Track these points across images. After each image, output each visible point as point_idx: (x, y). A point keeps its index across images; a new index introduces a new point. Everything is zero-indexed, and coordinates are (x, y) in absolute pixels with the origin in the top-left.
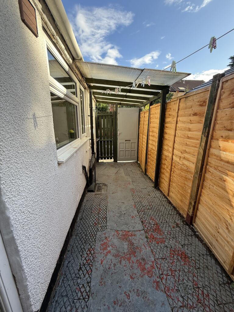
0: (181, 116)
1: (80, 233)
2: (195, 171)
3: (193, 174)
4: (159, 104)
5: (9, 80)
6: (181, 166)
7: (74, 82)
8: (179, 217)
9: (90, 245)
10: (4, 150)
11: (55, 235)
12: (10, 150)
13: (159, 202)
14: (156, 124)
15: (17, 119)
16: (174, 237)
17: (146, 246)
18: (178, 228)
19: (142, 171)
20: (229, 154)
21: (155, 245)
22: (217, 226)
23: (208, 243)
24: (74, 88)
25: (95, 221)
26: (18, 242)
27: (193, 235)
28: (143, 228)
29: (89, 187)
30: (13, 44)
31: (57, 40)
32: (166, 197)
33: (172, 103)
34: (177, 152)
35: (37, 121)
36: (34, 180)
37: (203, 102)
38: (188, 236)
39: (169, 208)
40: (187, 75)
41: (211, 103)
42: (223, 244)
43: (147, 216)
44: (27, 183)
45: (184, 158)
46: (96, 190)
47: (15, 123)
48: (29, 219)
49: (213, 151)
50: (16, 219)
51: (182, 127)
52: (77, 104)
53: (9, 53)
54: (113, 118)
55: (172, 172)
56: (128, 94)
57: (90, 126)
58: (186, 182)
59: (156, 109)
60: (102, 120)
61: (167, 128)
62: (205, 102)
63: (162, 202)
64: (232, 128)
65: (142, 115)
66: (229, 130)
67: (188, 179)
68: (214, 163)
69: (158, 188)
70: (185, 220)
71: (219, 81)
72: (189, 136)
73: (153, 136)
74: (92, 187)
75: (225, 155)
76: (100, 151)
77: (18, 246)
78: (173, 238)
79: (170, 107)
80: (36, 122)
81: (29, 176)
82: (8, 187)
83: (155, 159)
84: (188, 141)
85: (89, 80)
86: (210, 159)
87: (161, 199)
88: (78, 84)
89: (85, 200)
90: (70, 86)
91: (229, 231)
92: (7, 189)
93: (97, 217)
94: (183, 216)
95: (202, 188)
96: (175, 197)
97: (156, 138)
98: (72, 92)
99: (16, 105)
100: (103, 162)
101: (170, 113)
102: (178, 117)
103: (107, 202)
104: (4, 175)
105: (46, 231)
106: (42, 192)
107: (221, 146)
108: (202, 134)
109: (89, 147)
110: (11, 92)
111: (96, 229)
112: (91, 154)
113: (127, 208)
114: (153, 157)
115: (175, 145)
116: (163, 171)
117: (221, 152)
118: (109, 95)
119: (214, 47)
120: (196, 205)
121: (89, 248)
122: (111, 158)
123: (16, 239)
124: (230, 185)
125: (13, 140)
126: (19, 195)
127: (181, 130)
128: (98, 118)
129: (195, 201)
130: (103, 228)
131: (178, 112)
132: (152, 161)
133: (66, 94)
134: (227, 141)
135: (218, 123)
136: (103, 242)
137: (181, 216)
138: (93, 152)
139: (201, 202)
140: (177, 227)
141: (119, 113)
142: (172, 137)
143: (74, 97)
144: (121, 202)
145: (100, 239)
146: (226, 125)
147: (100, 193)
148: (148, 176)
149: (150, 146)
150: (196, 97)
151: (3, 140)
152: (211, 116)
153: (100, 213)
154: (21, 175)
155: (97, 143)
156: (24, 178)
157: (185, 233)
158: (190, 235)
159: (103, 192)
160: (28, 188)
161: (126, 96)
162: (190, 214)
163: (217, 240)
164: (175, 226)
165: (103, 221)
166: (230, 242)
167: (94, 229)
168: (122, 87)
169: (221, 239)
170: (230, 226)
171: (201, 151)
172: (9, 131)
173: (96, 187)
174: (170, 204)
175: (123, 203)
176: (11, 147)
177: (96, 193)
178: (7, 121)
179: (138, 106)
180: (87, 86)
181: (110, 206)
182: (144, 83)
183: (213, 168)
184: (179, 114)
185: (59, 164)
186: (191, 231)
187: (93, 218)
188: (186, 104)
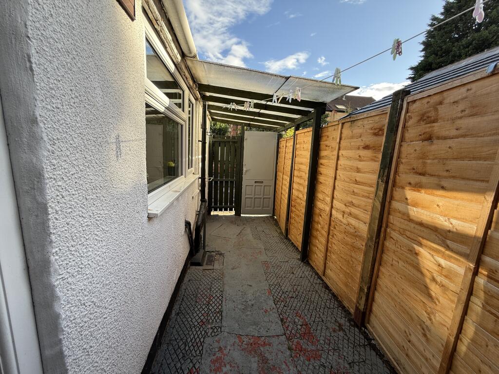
0: (345, 149)
1: (176, 340)
2: (367, 235)
3: (366, 241)
4: (311, 129)
5: (85, 81)
6: (345, 226)
7: (181, 89)
8: (343, 312)
9: (191, 361)
10: (63, 194)
11: (134, 344)
12: (73, 195)
13: (310, 284)
14: (305, 158)
15: (90, 143)
16: (336, 348)
17: (288, 364)
18: (341, 332)
19: (281, 233)
20: (422, 211)
21: (304, 363)
22: (407, 332)
23: (393, 360)
24: (180, 98)
25: (202, 317)
26: (69, 361)
27: (366, 345)
28: (283, 331)
29: (195, 257)
30: (97, 28)
31: (161, 26)
32: (320, 277)
33: (330, 129)
34: (339, 204)
35: (121, 147)
36: (108, 247)
37: (378, 130)
38: (358, 347)
39: (326, 296)
40: (353, 89)
41: (391, 132)
42: (419, 363)
43: (290, 309)
44: (96, 252)
45: (350, 214)
46: (205, 262)
47: (87, 150)
48: (92, 316)
49: (395, 205)
50: (70, 317)
51: (346, 166)
52: (183, 123)
53: (89, 41)
54: (237, 145)
55: (330, 237)
56: (263, 111)
57: (200, 157)
58: (353, 254)
59: (306, 137)
60: (220, 148)
61: (322, 166)
62: (381, 130)
63: (314, 285)
64: (425, 171)
65: (283, 143)
66: (420, 174)
67: (356, 249)
68: (398, 224)
69: (308, 261)
70: (353, 317)
71: (403, 101)
72: (357, 179)
73: (300, 177)
74: (199, 256)
75: (416, 213)
76: (213, 197)
77: (68, 369)
78: (334, 349)
79: (327, 134)
80: (120, 149)
81: (100, 239)
82: (63, 258)
83: (302, 214)
84: (357, 188)
85: (203, 88)
86: (391, 217)
87: (311, 281)
88: (187, 92)
89: (186, 279)
90: (174, 95)
91: (427, 340)
92: (61, 263)
93: (206, 309)
94: (348, 311)
95: (380, 264)
96: (335, 277)
97: (305, 181)
98: (176, 104)
99: (92, 121)
100: (218, 215)
101: (326, 143)
102: (339, 149)
103: (224, 284)
104: (59, 238)
105: (118, 339)
106: (118, 266)
107: (408, 197)
108: (379, 178)
109: (197, 191)
110: (86, 100)
111: (203, 333)
112: (200, 202)
113: (257, 295)
114: (299, 211)
115: (336, 193)
116: (315, 233)
117: (409, 207)
118: (234, 111)
119: (399, 53)
120: (371, 293)
121: (190, 368)
122: (231, 210)
123: (66, 356)
124: (425, 262)
125: (80, 177)
126: (80, 273)
127: (345, 169)
128: (213, 145)
129: (369, 285)
130: (215, 330)
131: (340, 143)
132: (298, 216)
133: (167, 106)
134: (419, 191)
135: (402, 163)
136: (215, 357)
137: (345, 311)
138: (203, 199)
139: (378, 288)
140: (339, 331)
141: (246, 139)
142: (331, 181)
143: (179, 110)
144: (247, 284)
145: (209, 351)
146: (415, 166)
147: (210, 267)
148: (290, 240)
149: (295, 192)
150: (368, 121)
151: (64, 177)
152: (392, 152)
153: (211, 303)
154: (87, 238)
155: (210, 183)
156: (91, 243)
157: (354, 342)
158: (361, 344)
159: (217, 266)
160: (96, 259)
161: (259, 115)
162: (362, 307)
163: (407, 355)
164: (337, 328)
165: (216, 318)
166: (430, 359)
167: (199, 333)
168: (256, 101)
169: (415, 354)
170: (429, 331)
171: (377, 205)
172: (75, 163)
173: (205, 256)
174: (328, 289)
175: (250, 286)
176: (75, 189)
177: (205, 267)
178: (75, 145)
179: (277, 130)
180: (199, 96)
181: (229, 291)
182: (290, 97)
183: (398, 232)
184: (341, 146)
185: (150, 218)
186: (363, 338)
187: (198, 312)
188: (352, 132)
